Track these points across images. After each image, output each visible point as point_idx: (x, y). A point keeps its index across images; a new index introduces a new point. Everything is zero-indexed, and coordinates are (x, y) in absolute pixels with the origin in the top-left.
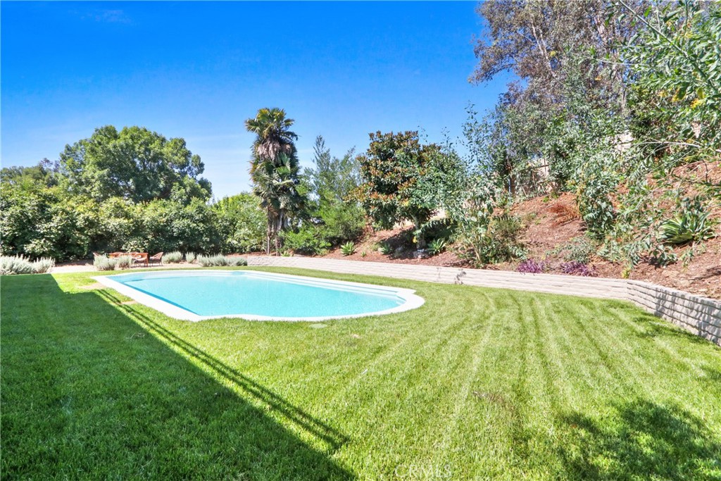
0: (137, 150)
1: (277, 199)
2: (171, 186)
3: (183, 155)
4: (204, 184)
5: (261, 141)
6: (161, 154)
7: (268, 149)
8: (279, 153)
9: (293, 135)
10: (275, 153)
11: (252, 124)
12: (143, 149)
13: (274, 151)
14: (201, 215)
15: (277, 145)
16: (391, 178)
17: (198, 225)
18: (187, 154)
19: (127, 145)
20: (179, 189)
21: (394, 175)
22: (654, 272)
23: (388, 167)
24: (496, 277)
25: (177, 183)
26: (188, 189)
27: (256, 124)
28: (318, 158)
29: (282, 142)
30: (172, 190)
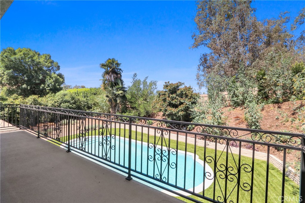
0: (27, 60)
1: (116, 99)
2: (45, 78)
3: (50, 62)
4: (60, 75)
5: (107, 73)
6: (39, 62)
7: (111, 77)
8: (116, 79)
9: (120, 69)
10: (114, 79)
11: (103, 66)
12: (30, 60)
13: (114, 78)
14: (74, 101)
15: (115, 75)
16: (176, 102)
17: (72, 106)
18: (52, 62)
19: (22, 58)
20: (50, 79)
21: (176, 100)
22: (277, 153)
23: (174, 97)
24: (222, 147)
25: (49, 77)
26: (54, 79)
27: (105, 66)
28: (134, 82)
29: (117, 74)
30: (46, 80)
